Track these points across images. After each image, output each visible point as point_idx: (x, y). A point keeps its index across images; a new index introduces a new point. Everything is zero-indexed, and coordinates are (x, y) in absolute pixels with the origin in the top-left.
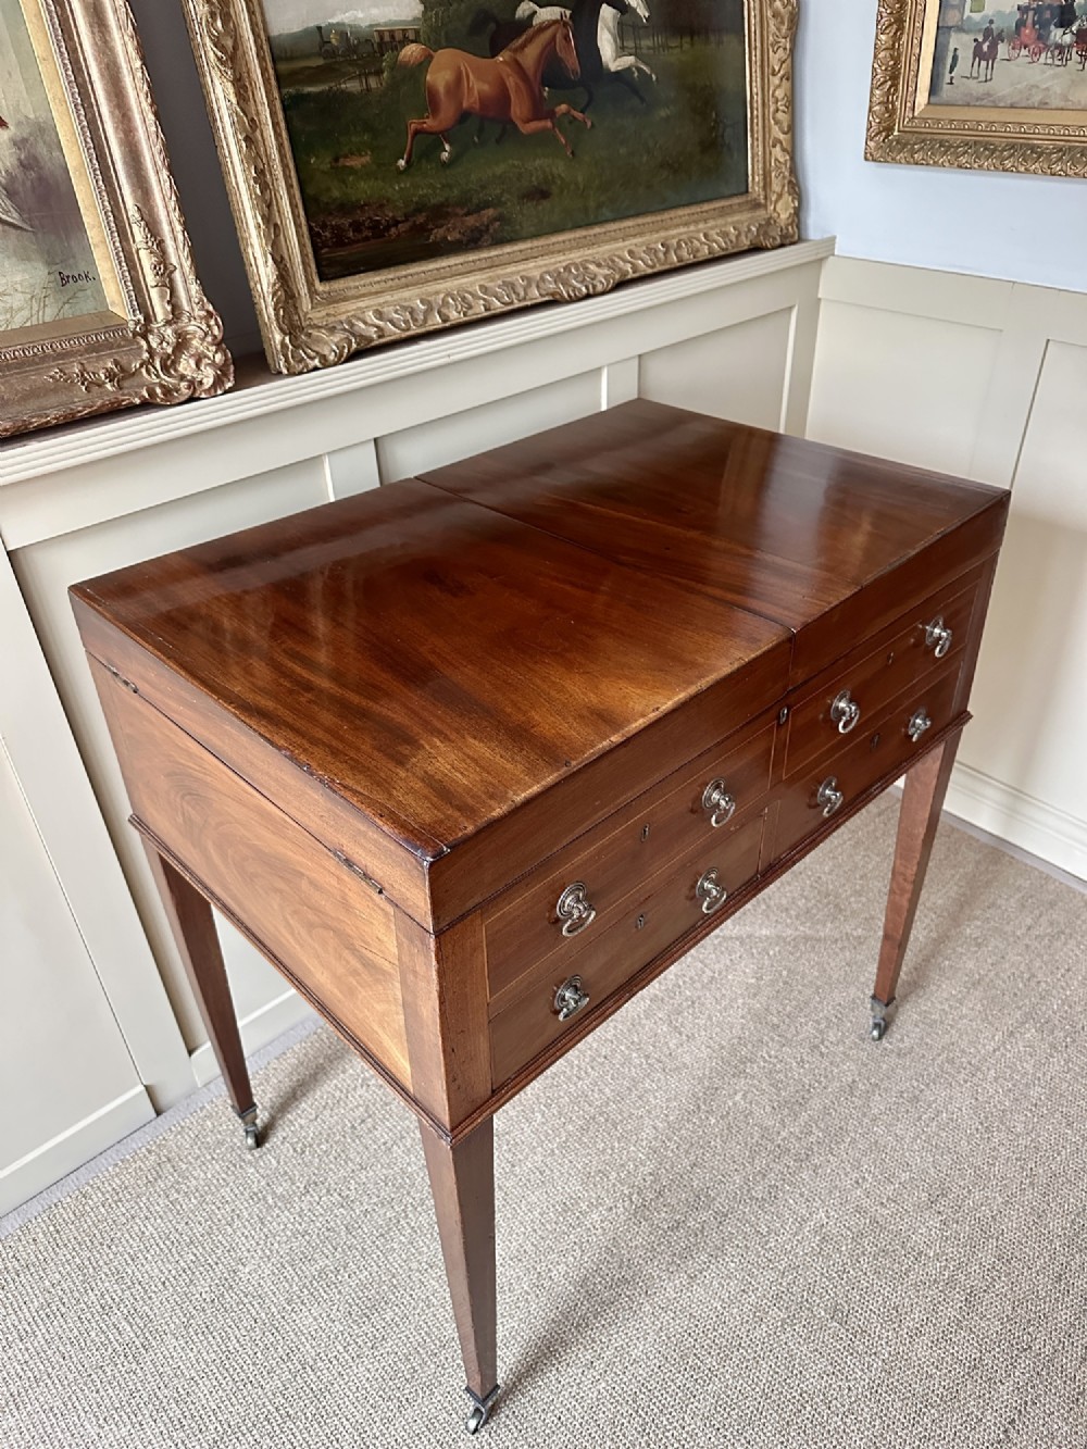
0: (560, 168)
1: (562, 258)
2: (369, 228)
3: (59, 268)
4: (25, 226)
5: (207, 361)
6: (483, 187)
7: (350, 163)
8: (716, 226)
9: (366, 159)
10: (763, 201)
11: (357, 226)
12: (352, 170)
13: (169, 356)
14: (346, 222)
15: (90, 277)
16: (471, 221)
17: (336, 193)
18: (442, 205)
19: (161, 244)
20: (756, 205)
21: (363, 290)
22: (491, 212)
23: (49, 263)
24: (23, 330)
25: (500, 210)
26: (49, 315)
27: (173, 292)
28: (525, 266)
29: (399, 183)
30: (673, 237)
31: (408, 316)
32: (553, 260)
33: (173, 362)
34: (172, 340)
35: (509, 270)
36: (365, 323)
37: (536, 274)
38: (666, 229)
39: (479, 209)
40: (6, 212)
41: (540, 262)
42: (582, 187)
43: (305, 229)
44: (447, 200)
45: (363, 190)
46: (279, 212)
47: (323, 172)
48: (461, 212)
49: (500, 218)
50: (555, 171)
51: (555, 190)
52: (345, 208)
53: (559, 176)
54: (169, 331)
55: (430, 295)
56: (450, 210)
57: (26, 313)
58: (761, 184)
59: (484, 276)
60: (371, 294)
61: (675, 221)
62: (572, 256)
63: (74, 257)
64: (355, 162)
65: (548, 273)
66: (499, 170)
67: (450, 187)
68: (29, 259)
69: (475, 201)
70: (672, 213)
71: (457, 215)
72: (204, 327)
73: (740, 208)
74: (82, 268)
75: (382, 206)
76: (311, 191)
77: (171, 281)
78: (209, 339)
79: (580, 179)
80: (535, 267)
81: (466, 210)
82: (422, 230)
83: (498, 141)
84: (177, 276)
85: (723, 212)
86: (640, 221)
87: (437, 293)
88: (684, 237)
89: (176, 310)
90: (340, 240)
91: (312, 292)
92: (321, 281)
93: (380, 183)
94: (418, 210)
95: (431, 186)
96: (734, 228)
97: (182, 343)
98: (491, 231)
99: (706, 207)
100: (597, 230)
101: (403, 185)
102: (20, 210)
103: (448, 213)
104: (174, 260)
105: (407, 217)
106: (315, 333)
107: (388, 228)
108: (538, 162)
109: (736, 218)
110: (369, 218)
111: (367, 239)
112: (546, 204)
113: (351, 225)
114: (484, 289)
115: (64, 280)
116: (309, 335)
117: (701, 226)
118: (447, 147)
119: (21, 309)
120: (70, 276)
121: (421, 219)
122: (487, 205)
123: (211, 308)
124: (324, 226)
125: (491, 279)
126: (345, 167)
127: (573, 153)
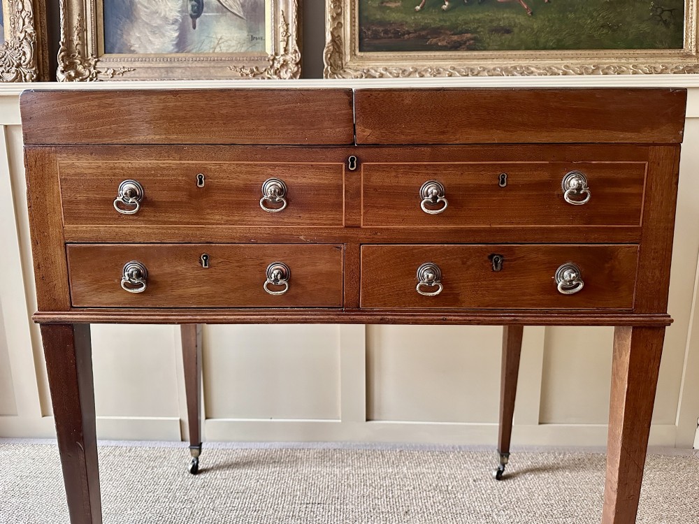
0: (521, 19)
1: (513, 62)
2: (393, 33)
3: (252, 34)
4: (245, 18)
5: (290, 70)
6: (466, 23)
7: (388, 5)
8: (646, 63)
9: (398, 4)
10: (694, 54)
11: (386, 32)
12: (389, 8)
13: (278, 69)
14: (381, 29)
15: (263, 39)
16: (455, 38)
17: (378, 17)
18: (438, 28)
19: (287, 25)
20: (689, 56)
21: (380, 58)
22: (469, 35)
23: (249, 32)
24: (232, 53)
25: (475, 35)
26: (243, 50)
27: (287, 44)
28: (485, 62)
29: (414, 16)
30: (605, 64)
31: (401, 72)
32: (505, 62)
33: (280, 72)
34: (282, 62)
35: (473, 63)
36: (376, 71)
37: (492, 67)
38: (599, 58)
39: (461, 33)
40: (239, 12)
41: (495, 62)
42: (536, 31)
43: (357, 28)
44: (442, 26)
45: (394, 16)
46: (344, 18)
47: (374, 7)
48: (449, 33)
49: (474, 39)
50: (516, 20)
51: (516, 30)
52: (381, 23)
53: (520, 23)
54: (282, 58)
55: (419, 66)
56: (442, 31)
57: (234, 48)
58: (694, 44)
59: (456, 63)
60: (383, 60)
61: (607, 55)
62: (520, 62)
63: (259, 31)
64: (392, 5)
65: (499, 68)
66: (477, 17)
67: (445, 21)
68: (242, 29)
69: (459, 29)
70: (608, 52)
71: (446, 34)
72: (294, 58)
73: (670, 56)
74: (261, 35)
75: (402, 25)
76: (365, 14)
77: (288, 40)
78: (293, 62)
79: (535, 26)
80: (492, 64)
81: (452, 32)
82: (425, 38)
83: (479, 4)
84: (290, 38)
85: (652, 56)
86: (579, 52)
87: (423, 66)
88: (615, 65)
89: (286, 50)
90: (376, 35)
91: (353, 54)
92: (360, 51)
93: (404, 15)
94: (424, 28)
95: (433, 19)
96: (662, 66)
97: (285, 64)
98: (467, 44)
99: (638, 51)
100: (543, 52)
101: (416, 17)
102: (244, 11)
103: (441, 33)
104: (290, 31)
105: (415, 31)
106: (348, 70)
107: (404, 34)
108: (505, 15)
109: (666, 60)
110: (395, 29)
111: (391, 37)
112: (508, 36)
113: (383, 31)
114: (454, 69)
115: (253, 38)
116: (345, 71)
117: (632, 61)
118: (447, 3)
119: (234, 46)
120: (255, 37)
121: (423, 33)
122: (467, 32)
123: (297, 50)
124: (369, 29)
125: (460, 65)
126: (386, 6)
127: (532, 13)
